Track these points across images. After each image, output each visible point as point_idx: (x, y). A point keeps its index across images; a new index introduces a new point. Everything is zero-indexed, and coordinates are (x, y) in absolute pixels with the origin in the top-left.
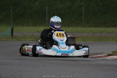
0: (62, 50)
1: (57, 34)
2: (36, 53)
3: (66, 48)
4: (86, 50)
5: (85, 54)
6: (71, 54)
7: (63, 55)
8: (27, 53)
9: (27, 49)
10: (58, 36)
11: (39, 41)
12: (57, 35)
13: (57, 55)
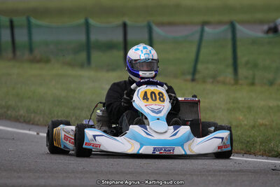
0: (156, 137)
1: (146, 93)
2: (84, 146)
3: (166, 132)
4: (222, 138)
5: (219, 147)
6: (180, 148)
7: (157, 153)
8: (65, 146)
9: (63, 134)
10: (147, 99)
11: (98, 111)
12: (145, 97)
13: (140, 152)
